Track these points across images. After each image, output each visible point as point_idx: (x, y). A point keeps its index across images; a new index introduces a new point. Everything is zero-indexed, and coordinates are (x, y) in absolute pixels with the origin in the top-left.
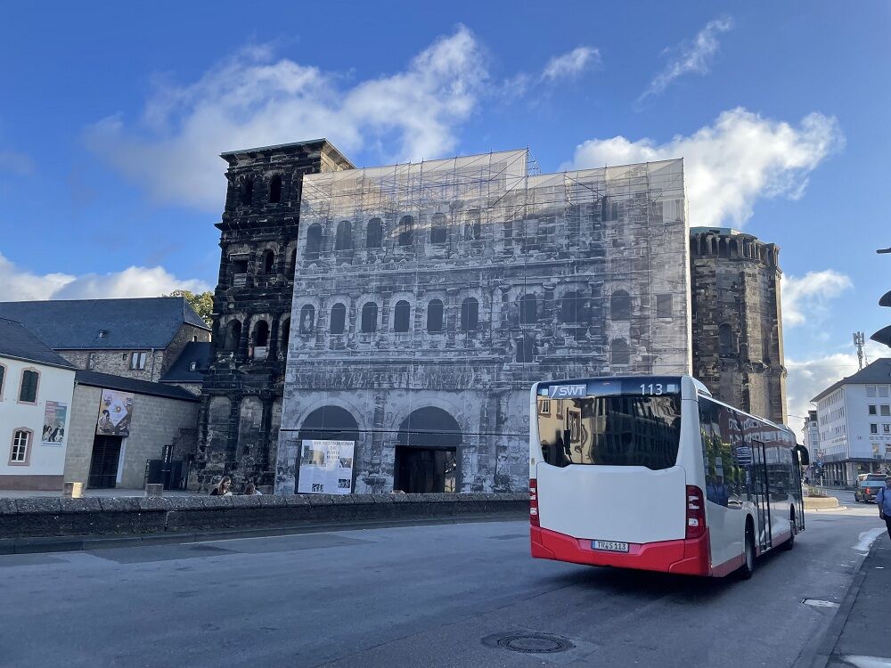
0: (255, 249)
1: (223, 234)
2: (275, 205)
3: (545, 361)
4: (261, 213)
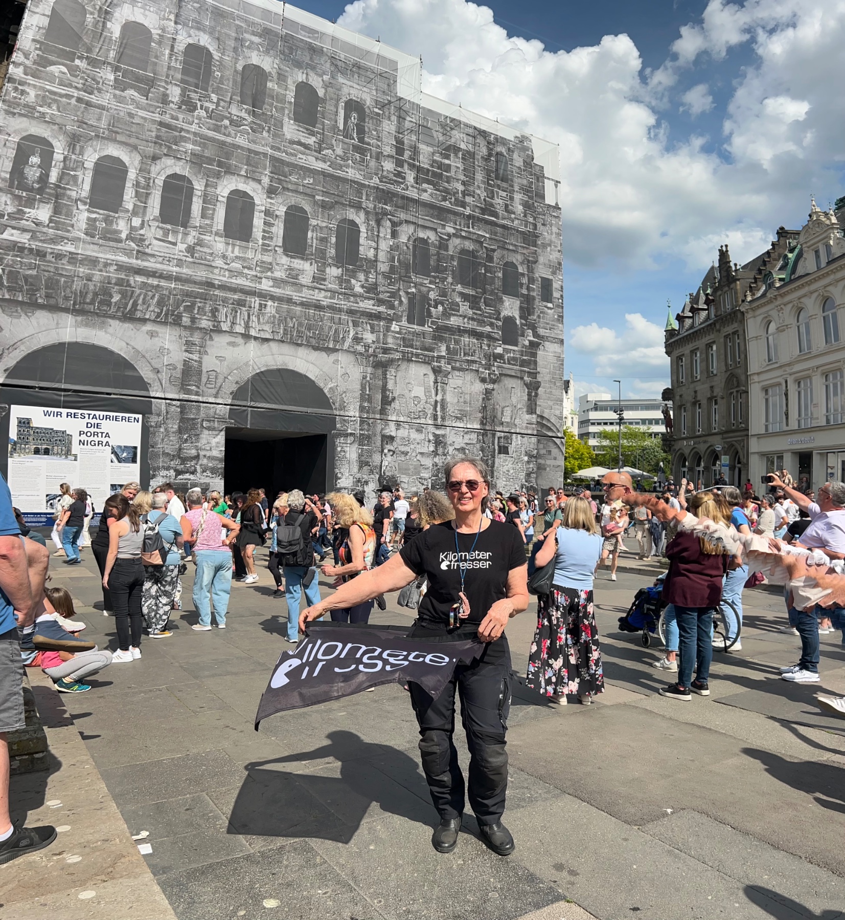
3: (439, 329)
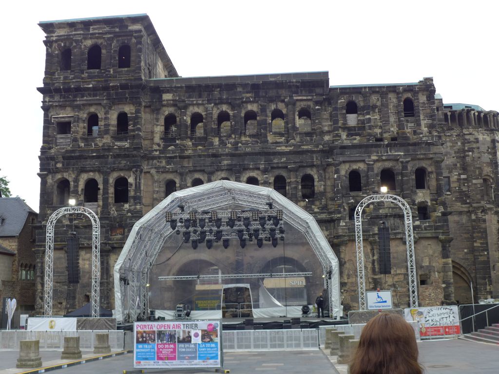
0: (78, 112)
1: (44, 98)
2: (96, 71)
4: (83, 78)
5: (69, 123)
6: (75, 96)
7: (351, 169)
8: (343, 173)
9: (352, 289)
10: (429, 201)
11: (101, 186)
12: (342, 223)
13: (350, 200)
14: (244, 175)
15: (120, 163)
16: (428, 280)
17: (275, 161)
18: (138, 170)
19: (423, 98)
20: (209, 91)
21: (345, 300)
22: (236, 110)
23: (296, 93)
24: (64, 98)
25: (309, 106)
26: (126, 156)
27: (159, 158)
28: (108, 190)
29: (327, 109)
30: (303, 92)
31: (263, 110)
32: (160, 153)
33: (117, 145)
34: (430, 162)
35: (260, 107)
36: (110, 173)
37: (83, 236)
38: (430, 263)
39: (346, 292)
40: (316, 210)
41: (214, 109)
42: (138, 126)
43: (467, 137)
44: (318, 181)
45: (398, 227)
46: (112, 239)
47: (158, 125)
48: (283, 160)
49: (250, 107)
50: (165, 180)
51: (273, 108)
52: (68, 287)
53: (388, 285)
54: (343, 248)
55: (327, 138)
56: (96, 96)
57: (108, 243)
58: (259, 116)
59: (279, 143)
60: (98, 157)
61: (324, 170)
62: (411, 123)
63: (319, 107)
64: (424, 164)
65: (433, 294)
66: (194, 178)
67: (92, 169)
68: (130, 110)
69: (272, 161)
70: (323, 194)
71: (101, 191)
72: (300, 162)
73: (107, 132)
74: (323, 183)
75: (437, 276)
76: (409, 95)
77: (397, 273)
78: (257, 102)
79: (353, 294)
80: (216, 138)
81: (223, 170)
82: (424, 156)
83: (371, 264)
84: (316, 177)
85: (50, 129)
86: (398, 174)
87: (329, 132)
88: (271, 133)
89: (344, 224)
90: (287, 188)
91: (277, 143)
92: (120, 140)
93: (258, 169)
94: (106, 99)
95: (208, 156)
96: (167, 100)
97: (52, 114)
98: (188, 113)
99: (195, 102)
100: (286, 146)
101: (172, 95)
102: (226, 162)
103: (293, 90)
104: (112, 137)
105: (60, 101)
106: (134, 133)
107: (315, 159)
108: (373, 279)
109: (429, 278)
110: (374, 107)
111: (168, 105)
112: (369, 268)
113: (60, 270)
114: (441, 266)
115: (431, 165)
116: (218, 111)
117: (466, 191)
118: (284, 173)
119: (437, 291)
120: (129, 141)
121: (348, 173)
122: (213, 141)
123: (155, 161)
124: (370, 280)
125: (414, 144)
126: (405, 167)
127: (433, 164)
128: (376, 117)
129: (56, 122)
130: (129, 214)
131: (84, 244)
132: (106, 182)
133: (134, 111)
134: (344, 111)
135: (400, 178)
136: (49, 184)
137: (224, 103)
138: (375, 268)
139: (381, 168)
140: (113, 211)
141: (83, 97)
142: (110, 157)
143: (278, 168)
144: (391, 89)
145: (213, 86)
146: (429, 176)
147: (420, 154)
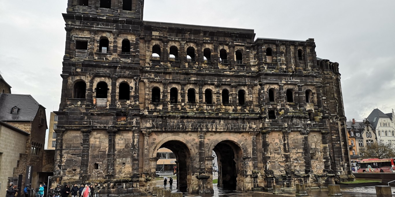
0: (94, 35)
2: (107, 9)
4: (97, 13)
5: (86, 42)
6: (93, 24)
7: (270, 88)
8: (266, 90)
9: (273, 161)
10: (313, 110)
11: (110, 87)
12: (267, 120)
13: (269, 107)
14: (204, 87)
15: (125, 73)
16: (314, 157)
17: (224, 80)
18: (138, 78)
19: (308, 50)
20: (183, 33)
21: (270, 167)
22: (200, 47)
23: (236, 40)
24: (83, 24)
25: (242, 50)
26: (129, 68)
27: (150, 72)
28: (116, 90)
29: (253, 52)
30: (240, 40)
31: (216, 49)
32: (150, 69)
33: (122, 61)
34: (313, 87)
35: (213, 47)
36: (117, 79)
37: (96, 121)
38: (315, 146)
39: (270, 162)
40: (247, 112)
41: (185, 45)
42: (138, 49)
43: (326, 76)
44: (248, 95)
45: (299, 124)
46: (118, 124)
47: (149, 51)
48: (228, 80)
49: (207, 46)
50: (153, 87)
51: (221, 49)
52: (82, 158)
53: (293, 159)
54: (268, 135)
55: (253, 69)
56: (109, 26)
57: (116, 127)
58: (212, 52)
59: (225, 69)
60: (109, 67)
61: (252, 88)
62: (302, 64)
63: (249, 50)
64: (310, 88)
65: (318, 166)
66: (172, 87)
67: (104, 75)
68: (132, 38)
69: (222, 80)
70: (251, 102)
71: (110, 91)
72: (239, 82)
73: (115, 51)
74: (251, 96)
75: (320, 155)
76: (301, 48)
77: (298, 152)
78: (212, 43)
79: (273, 164)
80: (186, 63)
81: (190, 84)
82: (311, 83)
83: (283, 146)
84: (247, 92)
85: (71, 45)
86: (296, 93)
87: (254, 66)
88: (220, 63)
89: (268, 121)
90: (230, 97)
91: (223, 69)
92: (125, 57)
93: (213, 84)
94: (115, 29)
95: (183, 74)
96: (156, 36)
97: (73, 34)
98: (168, 46)
99: (173, 39)
100: (230, 72)
101: (158, 32)
102: (193, 79)
103: (234, 38)
104: (118, 55)
105: (81, 26)
106: (134, 54)
107: (247, 81)
108: (284, 155)
109: (315, 156)
110: (282, 53)
111: (156, 39)
112: (282, 148)
113: (75, 145)
114: (322, 148)
115: (314, 89)
116: (188, 47)
117: (326, 106)
118: (228, 89)
119: (320, 164)
120: (130, 59)
121: (268, 90)
122: (185, 64)
123: (147, 74)
124: (283, 156)
125: (305, 76)
126: (300, 89)
127: (315, 88)
128: (283, 59)
129: (76, 40)
130: (130, 108)
131: (97, 127)
132: (114, 85)
133: (134, 40)
134: (265, 54)
135: (297, 95)
136: (69, 83)
137: (192, 42)
138: (286, 148)
139: (287, 88)
140: (118, 104)
141: (98, 25)
142: (118, 68)
143: (225, 85)
144: (292, 43)
145: (186, 30)
146: (312, 95)
147: (309, 82)
